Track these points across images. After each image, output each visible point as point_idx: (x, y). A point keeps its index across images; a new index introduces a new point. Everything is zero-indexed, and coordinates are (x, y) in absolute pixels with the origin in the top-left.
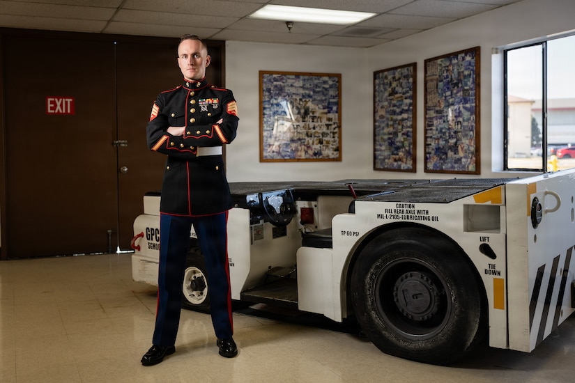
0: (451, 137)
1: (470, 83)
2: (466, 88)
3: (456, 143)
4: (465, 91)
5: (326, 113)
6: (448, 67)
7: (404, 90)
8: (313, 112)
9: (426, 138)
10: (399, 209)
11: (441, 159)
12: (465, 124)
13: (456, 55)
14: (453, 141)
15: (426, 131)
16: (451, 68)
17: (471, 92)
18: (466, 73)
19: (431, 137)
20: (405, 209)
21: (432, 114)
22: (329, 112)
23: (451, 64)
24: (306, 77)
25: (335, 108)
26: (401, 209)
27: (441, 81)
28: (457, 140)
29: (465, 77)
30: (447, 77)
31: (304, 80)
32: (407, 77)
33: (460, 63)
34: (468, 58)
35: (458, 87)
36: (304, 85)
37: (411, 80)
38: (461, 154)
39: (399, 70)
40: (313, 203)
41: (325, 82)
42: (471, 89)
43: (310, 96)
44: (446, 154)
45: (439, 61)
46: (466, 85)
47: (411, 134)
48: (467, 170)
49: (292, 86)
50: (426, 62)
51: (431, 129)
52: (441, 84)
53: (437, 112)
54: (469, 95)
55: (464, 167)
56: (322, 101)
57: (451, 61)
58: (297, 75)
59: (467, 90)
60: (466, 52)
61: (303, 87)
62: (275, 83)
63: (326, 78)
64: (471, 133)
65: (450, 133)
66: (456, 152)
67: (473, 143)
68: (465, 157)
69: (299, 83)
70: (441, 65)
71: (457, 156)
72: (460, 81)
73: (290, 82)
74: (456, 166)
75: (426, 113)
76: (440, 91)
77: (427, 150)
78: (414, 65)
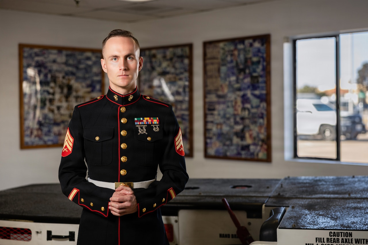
0: (236, 123)
1: (259, 69)
2: (255, 74)
3: (243, 130)
4: (252, 77)
5: (89, 92)
6: (232, 51)
7: (178, 71)
8: (77, 91)
9: (206, 123)
10: (333, 237)
11: (224, 145)
12: (254, 111)
13: (242, 40)
14: (239, 128)
15: (205, 116)
16: (236, 53)
17: (260, 80)
18: (255, 59)
19: (212, 122)
20: (340, 238)
21: (213, 98)
22: (92, 91)
23: (236, 48)
24: (69, 52)
25: (98, 87)
26: (336, 238)
27: (224, 65)
28: (245, 127)
29: (253, 63)
30: (232, 61)
31: (67, 56)
32: (181, 57)
33: (248, 49)
34: (257, 45)
35: (245, 73)
36: (67, 61)
37: (186, 61)
38: (248, 141)
39: (171, 50)
40: (173, 219)
41: (88, 58)
42: (261, 76)
43: (73, 74)
44: (231, 140)
45: (221, 45)
46: (255, 71)
47: (187, 118)
48: (256, 157)
49: (54, 61)
50: (206, 44)
51: (212, 114)
52: (224, 69)
53: (219, 97)
54: (258, 82)
55: (252, 154)
56: (85, 79)
57: (236, 45)
58: (60, 50)
59: (256, 77)
60: (255, 38)
61: (66, 64)
62: (37, 59)
63: (89, 54)
64: (261, 121)
65: (235, 119)
66: (243, 138)
67: (263, 131)
68: (255, 144)
69: (62, 59)
70: (223, 49)
71: (245, 143)
72: (246, 67)
73: (52, 57)
74: (243, 152)
75: (205, 97)
76: (222, 75)
77: (208, 135)
78: (190, 46)
